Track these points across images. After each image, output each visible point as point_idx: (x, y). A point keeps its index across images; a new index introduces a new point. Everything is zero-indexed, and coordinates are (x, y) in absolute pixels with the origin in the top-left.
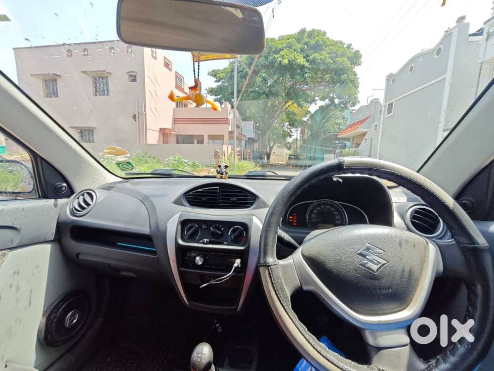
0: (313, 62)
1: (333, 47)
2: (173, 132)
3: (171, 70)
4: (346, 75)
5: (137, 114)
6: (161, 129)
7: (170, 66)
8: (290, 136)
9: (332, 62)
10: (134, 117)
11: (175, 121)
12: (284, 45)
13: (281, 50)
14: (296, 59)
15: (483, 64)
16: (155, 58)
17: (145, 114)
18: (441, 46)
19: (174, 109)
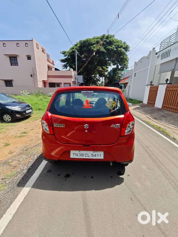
0: (108, 50)
1: (117, 43)
2: (48, 82)
3: (45, 53)
4: (122, 56)
5: (32, 74)
6: (43, 81)
7: (44, 51)
8: (100, 81)
9: (116, 50)
10: (31, 76)
11: (49, 77)
12: (95, 42)
13: (94, 44)
14: (100, 49)
15: (156, 66)
16: (38, 49)
17: (36, 75)
18: (148, 56)
19: (47, 71)
